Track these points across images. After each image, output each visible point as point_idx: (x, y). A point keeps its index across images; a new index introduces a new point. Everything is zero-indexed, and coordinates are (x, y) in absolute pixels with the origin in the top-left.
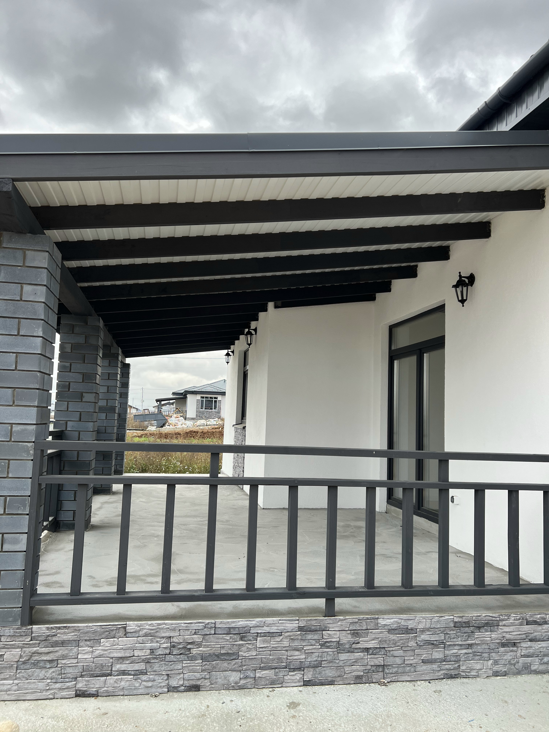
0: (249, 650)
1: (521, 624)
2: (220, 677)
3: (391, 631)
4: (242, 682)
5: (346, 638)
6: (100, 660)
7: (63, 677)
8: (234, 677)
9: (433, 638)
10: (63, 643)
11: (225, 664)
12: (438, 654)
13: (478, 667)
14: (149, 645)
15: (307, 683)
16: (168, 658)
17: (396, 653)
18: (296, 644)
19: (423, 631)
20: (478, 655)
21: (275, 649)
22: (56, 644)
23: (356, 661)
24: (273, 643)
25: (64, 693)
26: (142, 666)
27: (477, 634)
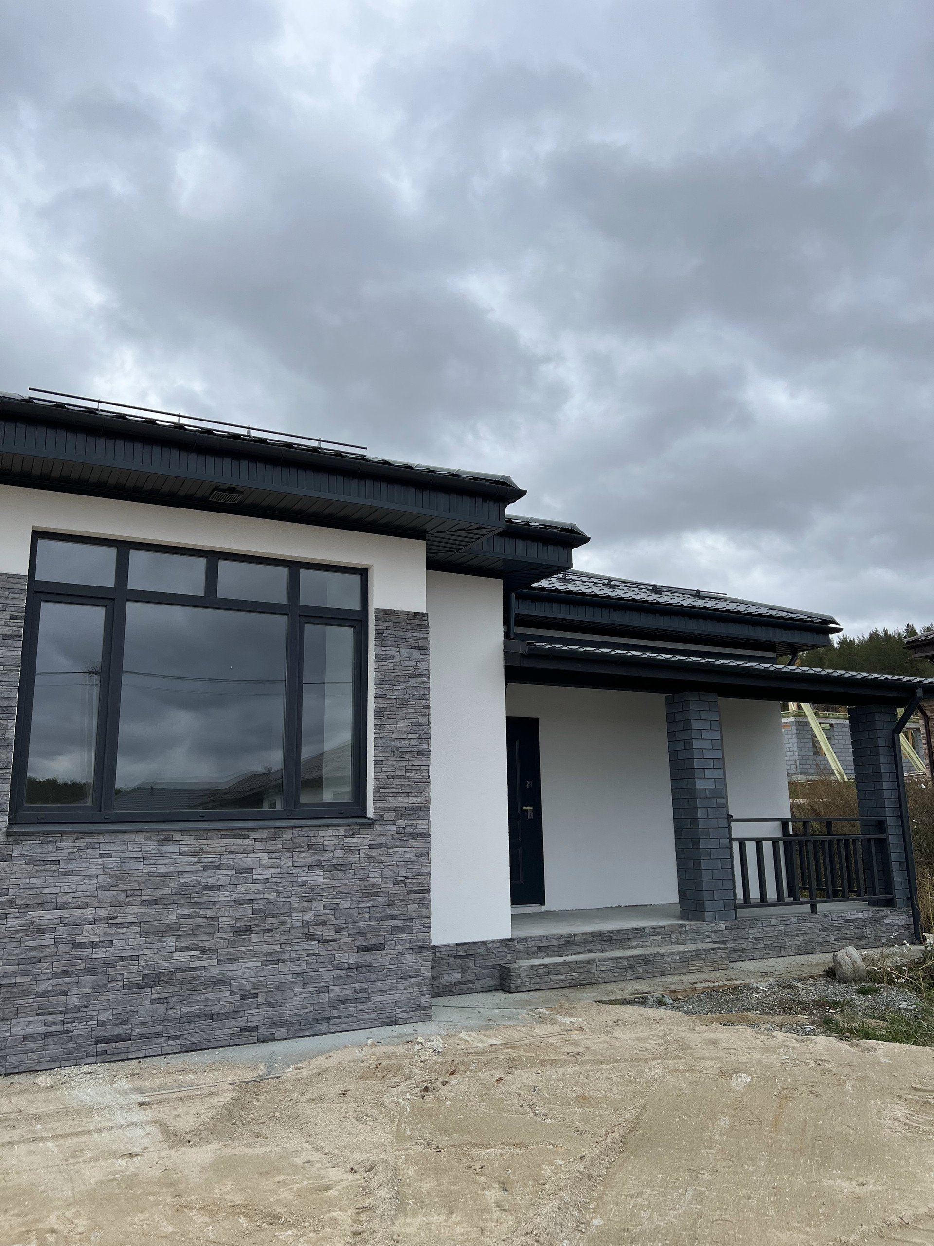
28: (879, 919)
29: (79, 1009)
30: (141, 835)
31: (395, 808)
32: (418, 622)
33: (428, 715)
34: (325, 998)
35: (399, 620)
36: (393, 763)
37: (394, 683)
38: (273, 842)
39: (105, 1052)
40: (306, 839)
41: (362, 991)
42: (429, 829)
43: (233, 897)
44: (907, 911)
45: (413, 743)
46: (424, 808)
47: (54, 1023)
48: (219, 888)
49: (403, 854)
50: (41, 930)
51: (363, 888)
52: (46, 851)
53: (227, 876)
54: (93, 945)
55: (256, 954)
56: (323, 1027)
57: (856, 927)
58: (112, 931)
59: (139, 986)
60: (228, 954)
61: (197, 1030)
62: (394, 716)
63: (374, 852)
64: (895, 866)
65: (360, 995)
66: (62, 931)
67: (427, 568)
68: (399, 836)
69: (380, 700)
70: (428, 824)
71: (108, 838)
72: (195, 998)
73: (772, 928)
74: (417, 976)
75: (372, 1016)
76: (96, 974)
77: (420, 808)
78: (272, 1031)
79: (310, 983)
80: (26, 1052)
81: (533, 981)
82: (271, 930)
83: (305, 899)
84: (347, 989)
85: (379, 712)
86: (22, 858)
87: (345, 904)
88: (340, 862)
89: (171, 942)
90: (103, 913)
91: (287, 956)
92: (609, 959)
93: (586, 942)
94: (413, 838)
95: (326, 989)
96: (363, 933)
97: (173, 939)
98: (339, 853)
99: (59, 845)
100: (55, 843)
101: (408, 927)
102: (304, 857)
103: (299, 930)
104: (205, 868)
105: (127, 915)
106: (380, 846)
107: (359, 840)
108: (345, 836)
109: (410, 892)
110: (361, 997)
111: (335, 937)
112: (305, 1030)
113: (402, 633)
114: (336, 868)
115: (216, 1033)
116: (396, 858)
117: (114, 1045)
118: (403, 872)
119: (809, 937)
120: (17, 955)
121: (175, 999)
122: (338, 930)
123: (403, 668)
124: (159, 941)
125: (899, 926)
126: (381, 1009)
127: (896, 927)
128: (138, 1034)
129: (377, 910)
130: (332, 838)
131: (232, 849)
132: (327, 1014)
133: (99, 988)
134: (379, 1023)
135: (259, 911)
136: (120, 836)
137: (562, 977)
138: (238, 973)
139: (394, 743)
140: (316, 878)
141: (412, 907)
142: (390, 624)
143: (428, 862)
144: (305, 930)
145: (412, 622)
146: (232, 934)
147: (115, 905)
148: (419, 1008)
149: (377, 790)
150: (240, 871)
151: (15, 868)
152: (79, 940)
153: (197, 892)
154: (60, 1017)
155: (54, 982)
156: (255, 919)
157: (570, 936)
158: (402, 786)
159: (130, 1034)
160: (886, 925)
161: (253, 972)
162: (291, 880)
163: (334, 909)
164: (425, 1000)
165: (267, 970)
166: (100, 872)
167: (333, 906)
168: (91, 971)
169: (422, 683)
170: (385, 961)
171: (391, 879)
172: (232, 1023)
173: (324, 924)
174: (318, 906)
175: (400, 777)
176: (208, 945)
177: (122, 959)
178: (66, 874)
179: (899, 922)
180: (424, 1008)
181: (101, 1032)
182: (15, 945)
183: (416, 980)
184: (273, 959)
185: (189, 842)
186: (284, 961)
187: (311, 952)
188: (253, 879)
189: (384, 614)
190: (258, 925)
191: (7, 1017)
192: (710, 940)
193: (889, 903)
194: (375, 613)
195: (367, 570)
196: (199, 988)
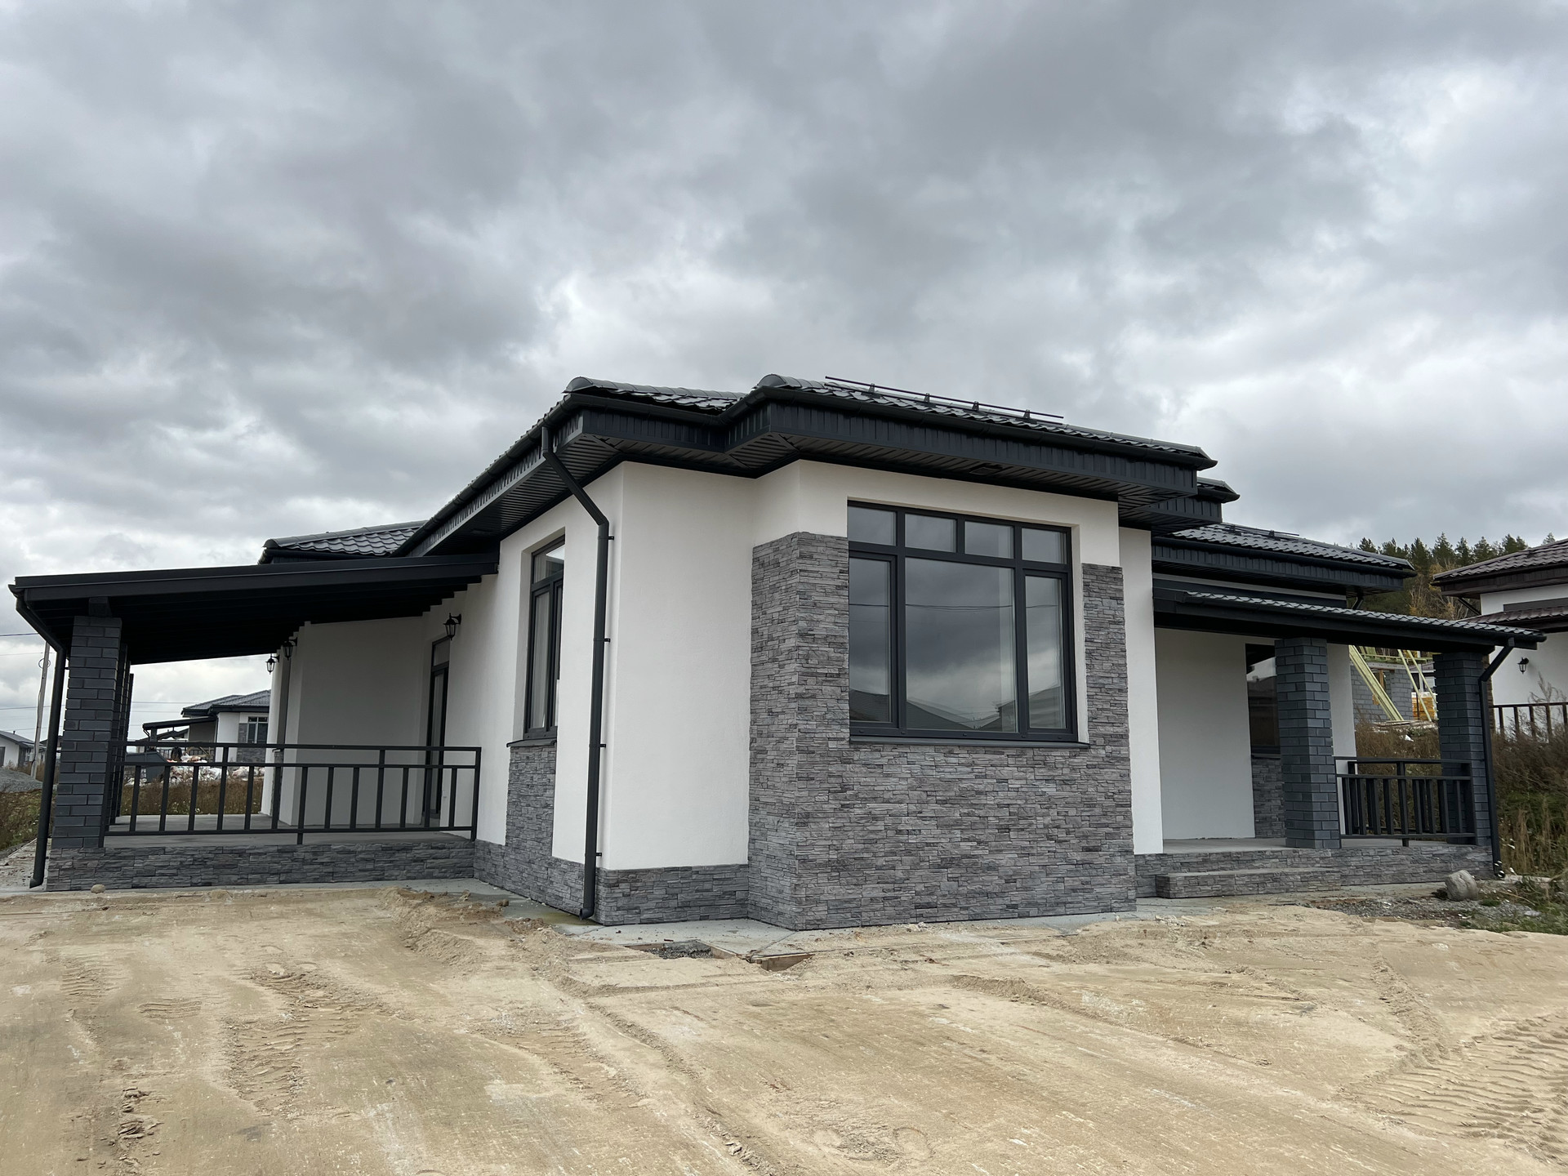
0: (244, 863)
1: (427, 849)
2: (225, 878)
3: (338, 852)
4: (239, 881)
5: (309, 856)
6: (148, 868)
7: (124, 876)
8: (234, 878)
9: (369, 856)
10: (124, 858)
11: (229, 871)
12: (370, 866)
13: (396, 874)
14: (179, 859)
15: (281, 882)
16: (191, 867)
17: (342, 865)
18: (276, 859)
19: (361, 852)
20: (397, 867)
21: (262, 862)
22: (121, 858)
23: (315, 869)
24: (261, 859)
25: (125, 886)
26: (174, 871)
27: (397, 855)
28: (1462, 855)
29: (903, 881)
30: (933, 748)
31: (1104, 736)
32: (1115, 576)
33: (1125, 657)
34: (1061, 886)
35: (1101, 573)
36: (1101, 697)
37: (1099, 629)
38: (1020, 759)
39: (921, 915)
40: (1043, 758)
41: (1087, 883)
42: (1129, 754)
43: (996, 801)
44: (1486, 849)
45: (1115, 681)
46: (1124, 737)
47: (889, 891)
48: (986, 793)
49: (1110, 774)
50: (875, 818)
51: (1084, 800)
52: (874, 757)
53: (992, 784)
54: (908, 832)
55: (1015, 848)
56: (1061, 910)
57: (1443, 861)
58: (919, 822)
59: (940, 867)
60: (996, 846)
61: (978, 904)
62: (1100, 658)
63: (1090, 771)
64: (1477, 807)
65: (1085, 886)
66: (889, 821)
67: (1120, 525)
68: (1108, 759)
69: (1090, 644)
70: (1128, 750)
71: (913, 749)
72: (976, 879)
73: (1370, 858)
74: (1125, 875)
75: (1096, 904)
76: (912, 855)
77: (1122, 736)
78: (1028, 910)
79: (1051, 874)
80: (873, 911)
81: (1187, 890)
82: (1022, 830)
83: (1045, 806)
84: (1076, 880)
85: (1089, 654)
86: (860, 762)
87: (1072, 812)
88: (1067, 778)
89: (958, 834)
90: (912, 808)
91: (1034, 851)
92: (1245, 875)
93: (1218, 861)
94: (1118, 762)
95: (1062, 880)
96: (1086, 837)
97: (958, 832)
98: (1066, 771)
99: (882, 753)
100: (880, 751)
101: (1116, 834)
102: (1042, 773)
103: (1042, 831)
104: (977, 777)
105: (931, 809)
106: (1094, 767)
107: (1079, 761)
108: (1070, 757)
109: (1118, 806)
110: (1086, 888)
111: (1066, 839)
112: (1049, 911)
113: (1103, 585)
114: (1065, 782)
115: (991, 907)
116: (1106, 777)
117: (927, 910)
118: (1112, 789)
119: (1402, 867)
120: (863, 836)
121: (963, 879)
122: (1068, 833)
123: (1106, 616)
124: (950, 833)
125: (1479, 862)
126: (1100, 899)
127: (1477, 863)
128: (941, 904)
129: (1094, 818)
130: (1060, 758)
131: (993, 763)
132: (1064, 899)
133: (915, 867)
134: (1099, 909)
135: (1015, 814)
136: (920, 748)
137: (1209, 888)
138: (1003, 862)
139: (1101, 681)
140: (1051, 790)
141: (1120, 818)
142: (1094, 578)
143: (1129, 782)
144: (1046, 831)
145: (1111, 575)
146: (997, 831)
147: (921, 802)
148: (1127, 900)
149: (1091, 720)
150: (1000, 781)
151: (856, 770)
152: (900, 828)
153: (972, 796)
154: (890, 886)
155: (887, 859)
156: (1012, 820)
157: (1206, 855)
158: (1108, 717)
159: (936, 903)
160: (1468, 861)
161: (1013, 862)
162: (1034, 790)
163: (1065, 816)
164: (1132, 894)
165: (1021, 862)
166: (909, 776)
167: (1064, 814)
168: (909, 853)
169: (1120, 629)
170: (1102, 860)
171: (1103, 794)
172: (1000, 901)
173: (1058, 827)
174: (1054, 812)
175: (1106, 710)
176: (983, 838)
177: (928, 844)
178: (888, 776)
179: (1479, 859)
180: (1130, 901)
181: (918, 900)
182: (860, 828)
183: (1124, 877)
184: (1025, 853)
185: (965, 755)
186: (1033, 855)
187: (1051, 849)
188: (1009, 788)
189: (1089, 569)
190: (1014, 825)
191: (860, 883)
192: (1319, 865)
193: (1471, 841)
194: (1083, 567)
195: (1070, 528)
196: (978, 872)
